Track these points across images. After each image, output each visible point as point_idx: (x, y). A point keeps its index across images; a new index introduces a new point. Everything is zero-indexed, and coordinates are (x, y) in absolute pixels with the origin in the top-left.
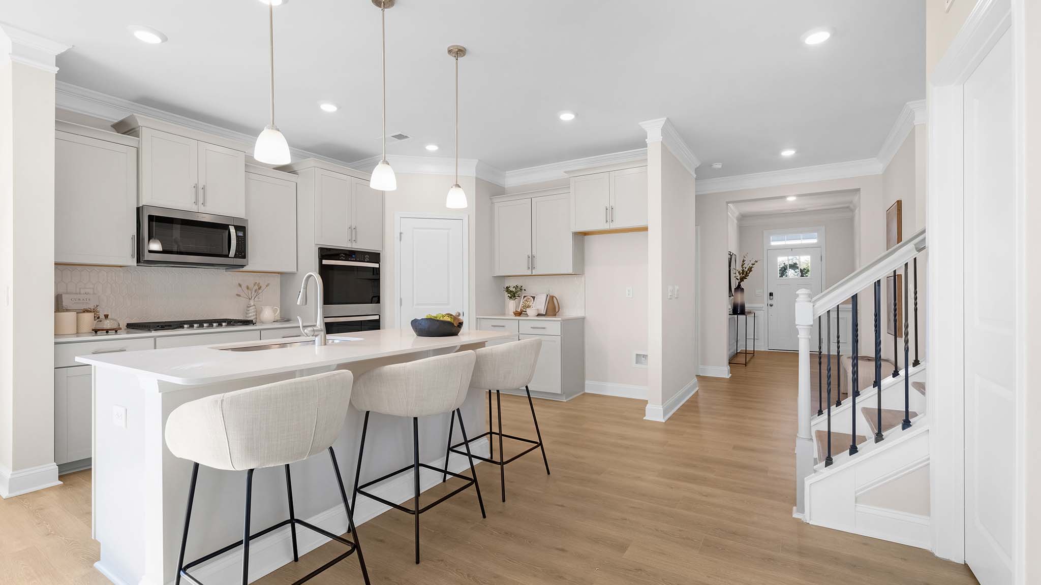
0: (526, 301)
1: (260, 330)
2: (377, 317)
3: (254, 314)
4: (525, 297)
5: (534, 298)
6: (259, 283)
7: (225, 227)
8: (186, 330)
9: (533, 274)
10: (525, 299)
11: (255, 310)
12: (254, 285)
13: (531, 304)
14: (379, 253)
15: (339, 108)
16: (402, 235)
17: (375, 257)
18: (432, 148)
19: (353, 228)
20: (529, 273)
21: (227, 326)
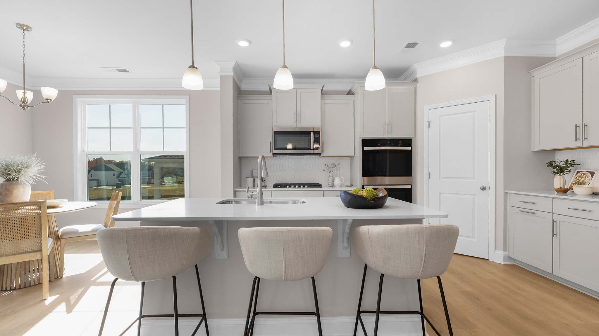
0: (581, 177)
1: (323, 191)
2: (409, 187)
3: (331, 181)
4: (578, 172)
5: (592, 174)
6: (334, 163)
7: (309, 133)
8: (288, 189)
9: (585, 145)
10: (579, 174)
11: (332, 179)
12: (332, 165)
13: (586, 181)
14: (412, 139)
15: (352, 42)
16: (430, 123)
17: (408, 142)
18: (446, 44)
19: (388, 123)
20: (579, 144)
21: (308, 187)
